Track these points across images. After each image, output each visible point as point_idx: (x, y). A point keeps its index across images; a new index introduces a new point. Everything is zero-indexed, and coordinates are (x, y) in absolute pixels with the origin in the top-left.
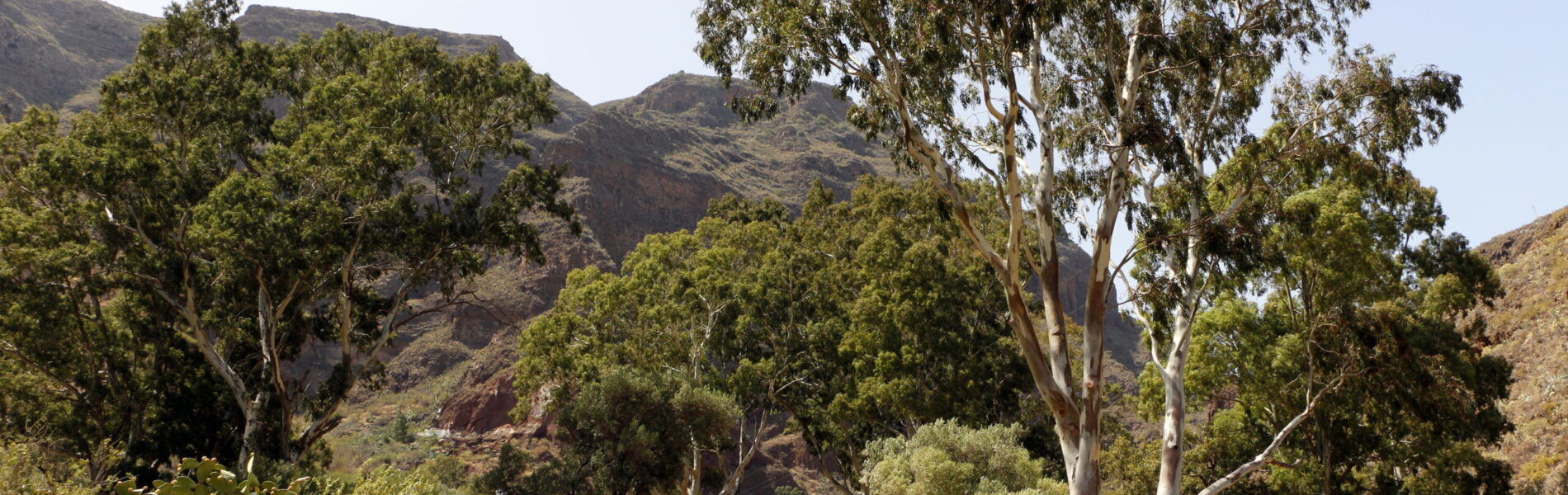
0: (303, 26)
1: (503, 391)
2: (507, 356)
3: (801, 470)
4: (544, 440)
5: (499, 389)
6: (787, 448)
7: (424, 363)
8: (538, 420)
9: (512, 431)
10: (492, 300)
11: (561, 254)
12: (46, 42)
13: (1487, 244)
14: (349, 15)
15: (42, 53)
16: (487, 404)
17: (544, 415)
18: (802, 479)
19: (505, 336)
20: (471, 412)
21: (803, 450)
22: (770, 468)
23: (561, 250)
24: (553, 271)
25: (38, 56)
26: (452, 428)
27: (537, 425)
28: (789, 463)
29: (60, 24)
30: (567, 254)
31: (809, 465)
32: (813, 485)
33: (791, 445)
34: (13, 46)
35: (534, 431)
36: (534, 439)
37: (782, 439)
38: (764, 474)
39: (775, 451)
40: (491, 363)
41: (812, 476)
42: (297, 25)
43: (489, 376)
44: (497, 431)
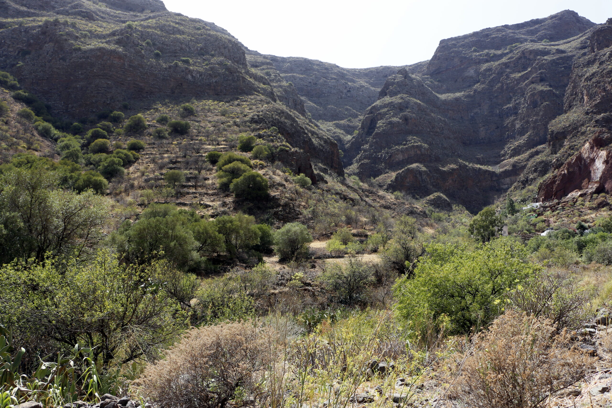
0: (466, 41)
1: (571, 170)
2: (573, 149)
4: (603, 194)
5: (568, 169)
7: (535, 171)
8: (596, 182)
9: (579, 193)
10: (570, 126)
11: (606, 85)
12: (364, 86)
14: (487, 29)
15: (362, 91)
16: (562, 180)
17: (601, 178)
19: (571, 138)
20: (552, 188)
23: (605, 83)
24: (603, 96)
25: (361, 93)
26: (543, 201)
27: (596, 185)
29: (371, 79)
30: (609, 83)
34: (349, 91)
35: (594, 190)
36: (595, 195)
40: (563, 156)
42: (463, 41)
43: (562, 164)
44: (569, 195)
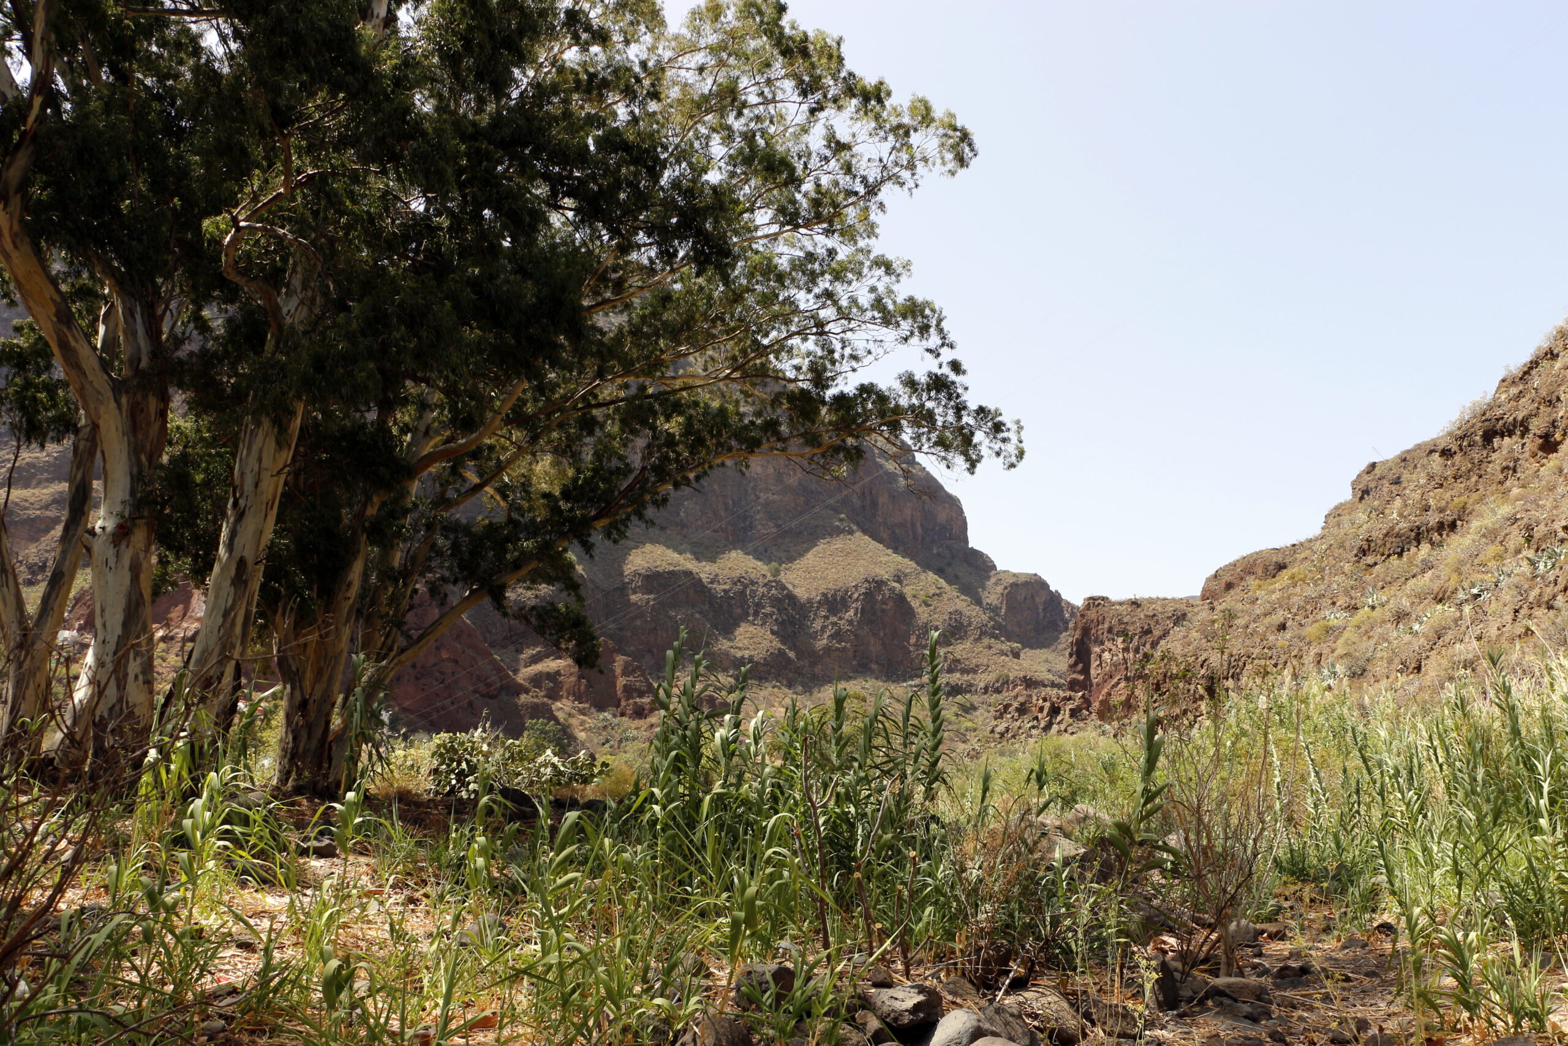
3: (570, 704)
6: (553, 676)
13: (1408, 452)
18: (570, 715)
21: (573, 679)
22: (523, 698)
28: (554, 695)
31: (579, 698)
32: (582, 723)
33: (558, 673)
37: (551, 665)
38: (516, 705)
39: (537, 680)
41: (582, 712)
